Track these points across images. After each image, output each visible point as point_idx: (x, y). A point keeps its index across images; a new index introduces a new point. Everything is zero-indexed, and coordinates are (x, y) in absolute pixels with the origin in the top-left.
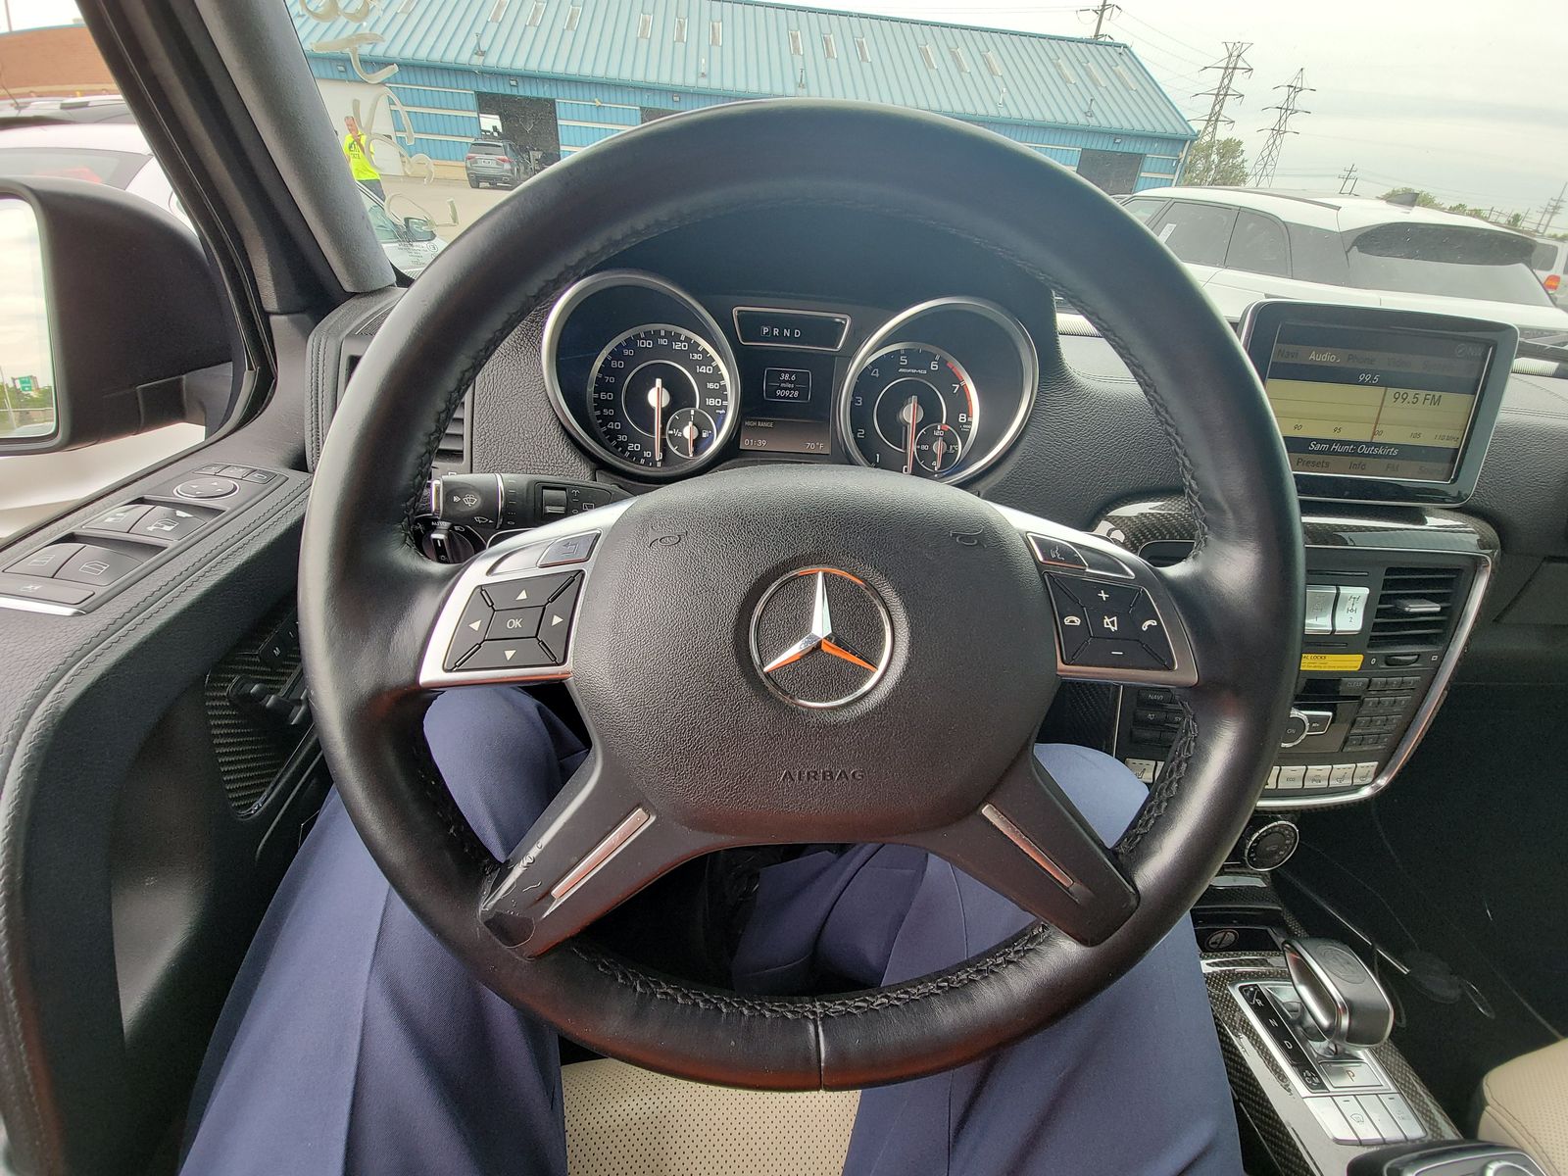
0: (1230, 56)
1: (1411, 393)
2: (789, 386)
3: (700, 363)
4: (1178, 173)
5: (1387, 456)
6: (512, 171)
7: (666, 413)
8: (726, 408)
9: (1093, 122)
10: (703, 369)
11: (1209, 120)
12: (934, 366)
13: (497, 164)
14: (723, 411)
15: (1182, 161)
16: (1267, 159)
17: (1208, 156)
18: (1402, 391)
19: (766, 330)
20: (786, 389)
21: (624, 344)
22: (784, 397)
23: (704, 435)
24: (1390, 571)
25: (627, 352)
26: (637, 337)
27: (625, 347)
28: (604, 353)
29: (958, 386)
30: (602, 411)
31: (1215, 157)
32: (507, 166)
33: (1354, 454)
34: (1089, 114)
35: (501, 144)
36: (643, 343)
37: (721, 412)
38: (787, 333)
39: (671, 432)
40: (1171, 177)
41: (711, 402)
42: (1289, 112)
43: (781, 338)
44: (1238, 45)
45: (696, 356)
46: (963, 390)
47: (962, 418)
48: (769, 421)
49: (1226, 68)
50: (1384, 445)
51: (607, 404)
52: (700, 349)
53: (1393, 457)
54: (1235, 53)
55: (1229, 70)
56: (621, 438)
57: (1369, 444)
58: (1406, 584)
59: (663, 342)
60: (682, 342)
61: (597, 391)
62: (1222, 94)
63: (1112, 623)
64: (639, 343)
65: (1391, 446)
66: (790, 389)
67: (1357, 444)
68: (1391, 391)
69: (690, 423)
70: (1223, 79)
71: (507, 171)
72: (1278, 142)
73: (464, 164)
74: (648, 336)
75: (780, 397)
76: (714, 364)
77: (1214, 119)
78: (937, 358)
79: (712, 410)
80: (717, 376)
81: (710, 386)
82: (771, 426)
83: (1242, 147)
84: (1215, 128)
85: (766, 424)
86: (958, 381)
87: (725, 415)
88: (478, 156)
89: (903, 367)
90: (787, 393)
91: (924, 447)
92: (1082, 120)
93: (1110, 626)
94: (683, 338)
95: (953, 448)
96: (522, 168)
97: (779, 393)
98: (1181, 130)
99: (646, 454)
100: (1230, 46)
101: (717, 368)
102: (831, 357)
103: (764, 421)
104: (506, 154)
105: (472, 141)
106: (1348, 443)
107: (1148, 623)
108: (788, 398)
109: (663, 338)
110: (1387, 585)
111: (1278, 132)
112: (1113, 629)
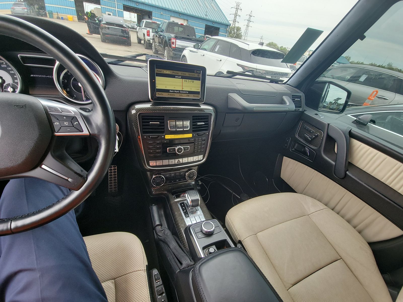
0: (237, 5)
1: (188, 80)
3: (11, 70)
4: (227, 33)
5: (186, 93)
6: (28, 12)
9: (207, 18)
10: (12, 72)
11: (234, 21)
13: (22, 10)
15: (228, 30)
16: (246, 33)
17: (234, 30)
18: (186, 80)
23: (16, 90)
24: (193, 117)
31: (235, 30)
32: (26, 10)
33: (179, 93)
34: (206, 15)
35: (23, 3)
40: (226, 34)
41: (16, 81)
42: (250, 21)
44: (239, 3)
45: (9, 69)
49: (236, 8)
50: (185, 91)
53: (187, 93)
54: (238, 5)
55: (237, 9)
57: (182, 91)
58: (196, 119)
60: (4, 65)
62: (236, 15)
63: (67, 123)
65: (186, 91)
67: (180, 91)
68: (184, 80)
69: (10, 87)
70: (236, 11)
71: (26, 12)
72: (248, 28)
73: (10, 10)
77: (235, 21)
81: (15, 76)
83: (241, 29)
84: (235, 23)
88: (15, 7)
92: (205, 17)
93: (66, 124)
96: (31, 11)
98: (227, 23)
100: (237, 3)
104: (25, 6)
105: (13, 3)
106: (178, 91)
107: (76, 123)
110: (193, 119)
111: (248, 26)
112: (67, 124)
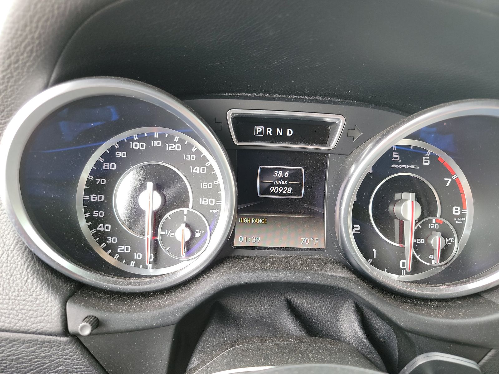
2: (283, 182)
3: (193, 164)
7: (157, 216)
8: (218, 207)
10: (197, 170)
12: (426, 161)
14: (217, 211)
19: (258, 129)
20: (279, 186)
21: (117, 146)
22: (278, 194)
23: (197, 235)
25: (119, 154)
26: (131, 139)
27: (119, 150)
28: (96, 156)
29: (450, 180)
30: (92, 214)
36: (136, 146)
37: (214, 211)
38: (279, 132)
39: (163, 233)
41: (204, 201)
43: (274, 138)
45: (190, 157)
46: (456, 184)
47: (456, 210)
48: (261, 217)
51: (97, 206)
52: (194, 150)
56: (111, 240)
59: (155, 143)
60: (175, 143)
61: (87, 192)
64: (132, 145)
66: (283, 186)
69: (183, 225)
74: (141, 138)
75: (273, 194)
76: (207, 164)
78: (428, 154)
79: (204, 210)
80: (210, 176)
81: (203, 185)
82: (265, 222)
85: (260, 221)
86: (450, 174)
87: (218, 214)
89: (396, 163)
90: (280, 190)
91: (421, 241)
94: (176, 139)
95: (449, 241)
97: (272, 189)
99: (136, 256)
101: (211, 168)
102: (324, 155)
103: (258, 217)
108: (282, 194)
109: (156, 139)
